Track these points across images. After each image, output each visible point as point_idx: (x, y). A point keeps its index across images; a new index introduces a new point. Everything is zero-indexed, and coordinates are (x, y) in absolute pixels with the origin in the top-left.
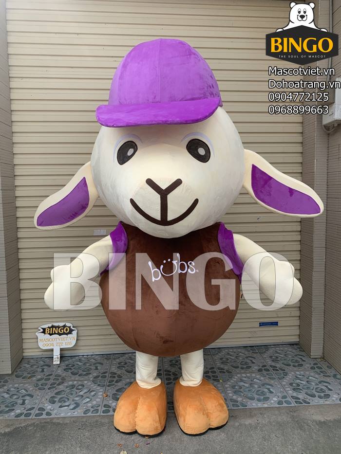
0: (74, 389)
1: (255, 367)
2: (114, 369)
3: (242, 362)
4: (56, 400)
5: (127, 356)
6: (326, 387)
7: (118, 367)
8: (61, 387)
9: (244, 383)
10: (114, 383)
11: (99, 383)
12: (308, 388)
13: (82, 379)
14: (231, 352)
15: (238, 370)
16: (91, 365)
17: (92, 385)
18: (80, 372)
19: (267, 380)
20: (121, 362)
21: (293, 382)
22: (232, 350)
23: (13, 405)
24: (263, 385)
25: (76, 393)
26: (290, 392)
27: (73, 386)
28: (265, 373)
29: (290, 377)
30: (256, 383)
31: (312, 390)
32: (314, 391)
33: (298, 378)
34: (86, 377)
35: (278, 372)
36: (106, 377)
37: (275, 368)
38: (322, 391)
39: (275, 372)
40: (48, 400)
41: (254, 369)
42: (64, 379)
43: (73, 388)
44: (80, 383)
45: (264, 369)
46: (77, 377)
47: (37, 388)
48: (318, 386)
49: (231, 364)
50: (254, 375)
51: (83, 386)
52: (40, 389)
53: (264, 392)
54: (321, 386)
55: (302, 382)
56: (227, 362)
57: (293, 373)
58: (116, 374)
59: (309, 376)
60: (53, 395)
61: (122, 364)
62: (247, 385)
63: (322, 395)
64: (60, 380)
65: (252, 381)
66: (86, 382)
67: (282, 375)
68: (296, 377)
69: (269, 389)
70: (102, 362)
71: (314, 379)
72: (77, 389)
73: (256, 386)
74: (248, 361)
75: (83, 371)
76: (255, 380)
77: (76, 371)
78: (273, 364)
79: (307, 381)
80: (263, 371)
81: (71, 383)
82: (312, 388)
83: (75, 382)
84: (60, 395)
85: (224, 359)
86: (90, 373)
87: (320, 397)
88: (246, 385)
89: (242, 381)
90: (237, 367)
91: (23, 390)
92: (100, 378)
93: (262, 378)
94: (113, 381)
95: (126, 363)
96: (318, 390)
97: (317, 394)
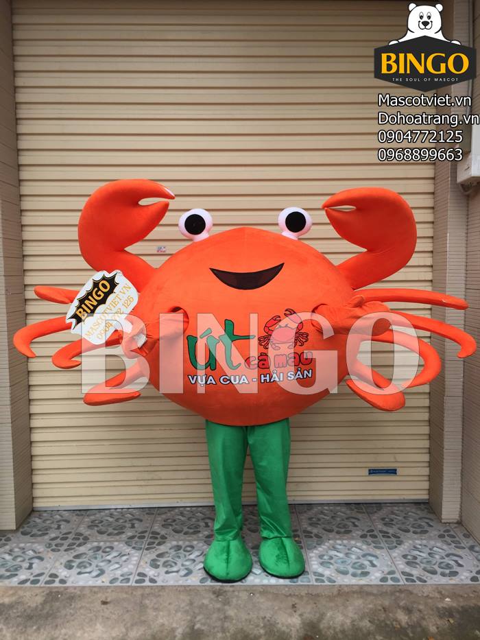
0: (100, 552)
1: (357, 532)
2: (157, 528)
3: (340, 524)
4: (73, 564)
5: (177, 510)
6: (456, 561)
7: (163, 526)
8: (82, 549)
9: (338, 552)
10: (155, 545)
11: (134, 545)
12: (428, 562)
13: (112, 539)
14: (324, 509)
15: (331, 535)
16: (126, 522)
17: (124, 548)
18: (110, 530)
19: (371, 550)
20: (167, 519)
21: (408, 553)
22: (326, 508)
23: (16, 570)
24: (364, 556)
25: (102, 557)
26: (402, 566)
27: (98, 548)
28: (369, 539)
29: (406, 547)
30: (355, 553)
31: (434, 565)
32: (436, 567)
33: (416, 548)
34: (118, 537)
35: (389, 539)
36: (144, 537)
37: (386, 535)
38: (448, 566)
39: (384, 539)
40: (63, 565)
41: (354, 535)
42: (86, 539)
43: (98, 551)
44: (108, 544)
45: (370, 535)
46: (105, 537)
47: (49, 550)
48: (442, 561)
49: (323, 526)
50: (353, 542)
51: (112, 548)
52: (53, 550)
53: (363, 564)
54: (447, 560)
55: (421, 554)
56: (318, 524)
57: (411, 542)
58: (158, 534)
59: (433, 547)
60: (71, 558)
61: (169, 521)
62: (341, 555)
63: (447, 571)
64: (81, 541)
65: (349, 549)
66: (116, 543)
67: (395, 544)
68: (415, 547)
69: (371, 562)
70: (141, 518)
71: (440, 550)
72: (104, 552)
73: (353, 557)
74: (348, 523)
75: (114, 529)
76: (354, 549)
77: (104, 529)
78: (385, 529)
79: (430, 554)
80: (368, 537)
81: (95, 544)
82: (434, 562)
83: (102, 544)
84: (79, 558)
85: (314, 519)
86: (124, 532)
87: (443, 575)
88: (338, 554)
89: (334, 548)
90: (330, 531)
91: (30, 552)
92: (136, 539)
93: (364, 547)
94: (154, 543)
95: (175, 521)
96: (442, 565)
97: (439, 570)
